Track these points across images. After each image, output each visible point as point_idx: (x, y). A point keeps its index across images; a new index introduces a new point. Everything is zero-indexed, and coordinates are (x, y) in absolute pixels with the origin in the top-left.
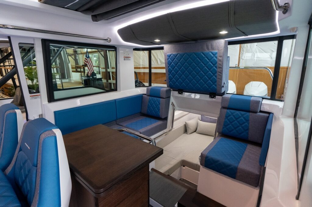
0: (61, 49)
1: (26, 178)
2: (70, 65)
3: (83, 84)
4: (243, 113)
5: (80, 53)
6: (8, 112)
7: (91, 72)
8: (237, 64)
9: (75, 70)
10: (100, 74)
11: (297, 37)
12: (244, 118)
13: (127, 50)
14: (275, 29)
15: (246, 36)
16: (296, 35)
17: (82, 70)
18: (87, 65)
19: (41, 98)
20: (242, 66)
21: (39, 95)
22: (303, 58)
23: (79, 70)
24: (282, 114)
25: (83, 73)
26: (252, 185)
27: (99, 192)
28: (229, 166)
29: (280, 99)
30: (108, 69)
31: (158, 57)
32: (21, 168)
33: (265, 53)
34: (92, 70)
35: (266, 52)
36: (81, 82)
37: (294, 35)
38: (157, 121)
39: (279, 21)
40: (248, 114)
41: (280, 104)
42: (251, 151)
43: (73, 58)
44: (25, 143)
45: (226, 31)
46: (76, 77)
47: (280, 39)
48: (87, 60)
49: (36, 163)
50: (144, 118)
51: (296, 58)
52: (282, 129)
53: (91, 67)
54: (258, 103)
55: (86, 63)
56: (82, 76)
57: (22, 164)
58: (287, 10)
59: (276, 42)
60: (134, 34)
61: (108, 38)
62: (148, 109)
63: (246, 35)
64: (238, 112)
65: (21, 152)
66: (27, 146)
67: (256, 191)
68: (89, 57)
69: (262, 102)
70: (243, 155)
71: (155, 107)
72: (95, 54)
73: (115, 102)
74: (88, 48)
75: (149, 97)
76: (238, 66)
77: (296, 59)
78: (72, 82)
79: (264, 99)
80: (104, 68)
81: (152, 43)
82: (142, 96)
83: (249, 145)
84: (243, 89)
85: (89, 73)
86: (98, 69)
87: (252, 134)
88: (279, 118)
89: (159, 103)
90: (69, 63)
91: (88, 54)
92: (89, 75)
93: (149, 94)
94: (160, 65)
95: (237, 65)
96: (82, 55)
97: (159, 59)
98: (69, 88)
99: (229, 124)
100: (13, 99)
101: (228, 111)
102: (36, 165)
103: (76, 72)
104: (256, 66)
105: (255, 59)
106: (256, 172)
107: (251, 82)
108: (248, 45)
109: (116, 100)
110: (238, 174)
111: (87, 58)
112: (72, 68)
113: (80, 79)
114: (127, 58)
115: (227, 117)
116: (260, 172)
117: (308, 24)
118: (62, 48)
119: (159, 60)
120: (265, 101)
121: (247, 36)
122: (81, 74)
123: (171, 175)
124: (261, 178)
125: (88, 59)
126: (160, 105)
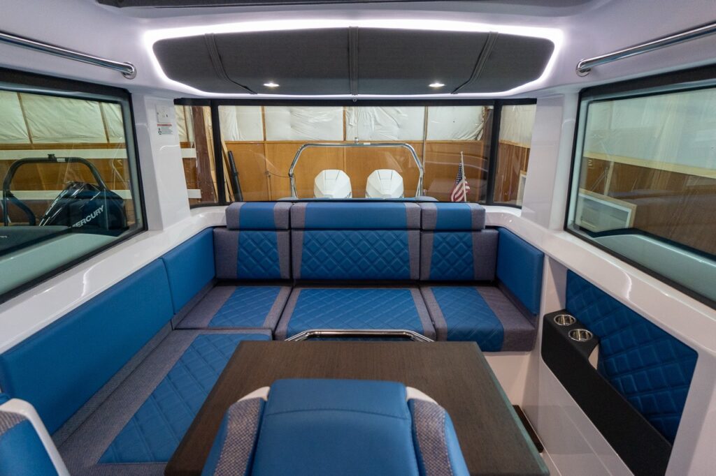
4: (461, 234)
12: (464, 243)
40: (469, 234)
47: (497, 104)
60: (221, 61)
62: (239, 265)
64: (453, 235)
71: (262, 254)
73: (163, 264)
75: (237, 232)
76: (344, 139)
81: (247, 88)
82: (213, 233)
87: (480, 269)
89: (275, 245)
99: (440, 261)
101: (437, 235)
109: (165, 258)
110: (506, 341)
114: (164, 127)
115: (435, 247)
126: (276, 248)
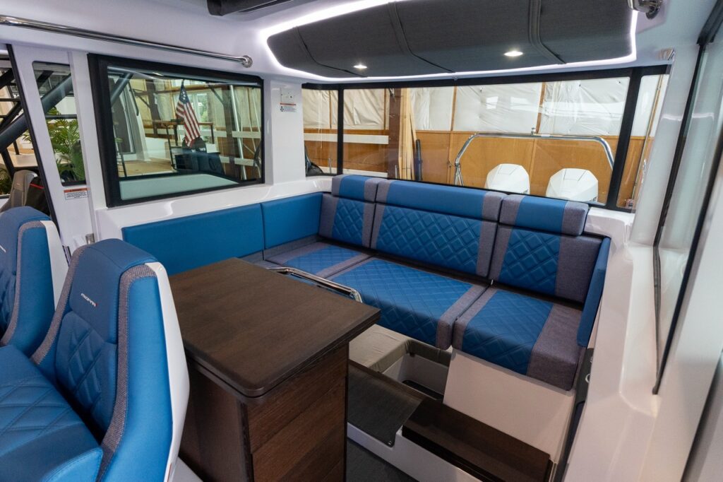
0: (125, 80)
1: (87, 369)
2: (139, 119)
3: (173, 165)
4: (546, 236)
5: (163, 89)
6: (25, 227)
7: (194, 138)
8: (535, 126)
9: (151, 131)
10: (213, 143)
11: (673, 70)
12: (549, 247)
13: (288, 86)
14: (625, 51)
15: (561, 64)
16: (670, 66)
17: (171, 132)
18: (183, 119)
19: (89, 196)
20: (545, 131)
21: (86, 189)
22: (680, 119)
23: (162, 131)
24: (630, 239)
25: (174, 141)
26: (560, 387)
27: (255, 395)
28: (514, 347)
29: (627, 209)
30: (233, 132)
31: (355, 106)
32: (72, 349)
33: (597, 104)
34: (195, 132)
35: (599, 102)
36: (169, 162)
37: (666, 65)
38: (354, 252)
39: (638, 33)
40: (557, 238)
41: (626, 218)
42: (561, 318)
43: (146, 103)
44: (82, 294)
45: (521, 51)
46: (155, 149)
47: (635, 74)
48: (182, 107)
49: (113, 335)
50: (325, 248)
51: (667, 117)
52: (629, 270)
53: (193, 125)
54: (579, 215)
55: (180, 114)
56: (171, 148)
57: (75, 341)
58: (657, 9)
59: (625, 81)
60: (307, 48)
61: (246, 56)
62: (334, 227)
63: (562, 60)
64: (536, 235)
65: (68, 315)
66: (88, 299)
67: (568, 400)
68: (187, 101)
69: (589, 214)
70: (543, 325)
71: (352, 221)
72: (201, 92)
73: (261, 209)
74: (184, 79)
75: (337, 199)
76: (537, 132)
77: (667, 120)
78: (146, 160)
79: (592, 208)
80: (222, 130)
81: (347, 71)
82: (322, 196)
83: (556, 305)
84: (545, 184)
85: (188, 141)
86: (210, 130)
87: (565, 283)
88: (623, 247)
89: (362, 214)
90: (138, 115)
91: (186, 95)
92: (188, 145)
93: (337, 193)
94: (358, 124)
95: (535, 131)
96: (169, 94)
97: (356, 110)
98: (141, 175)
99: (514, 262)
100: (7, 200)
101: (515, 232)
102: (114, 340)
103: (155, 137)
104: (576, 134)
105: (576, 116)
106: (570, 359)
107: (564, 170)
108: (563, 85)
109: (264, 205)
110: (533, 365)
111: (182, 103)
112: (146, 127)
113: (166, 154)
114: (287, 106)
115: (511, 245)
116: (578, 359)
117: (698, 43)
118: (128, 75)
119: (355, 114)
120: (594, 212)
121: (565, 63)
122: (169, 142)
123: (384, 373)
124: (578, 371)
125: (185, 106)
126: (362, 218)
